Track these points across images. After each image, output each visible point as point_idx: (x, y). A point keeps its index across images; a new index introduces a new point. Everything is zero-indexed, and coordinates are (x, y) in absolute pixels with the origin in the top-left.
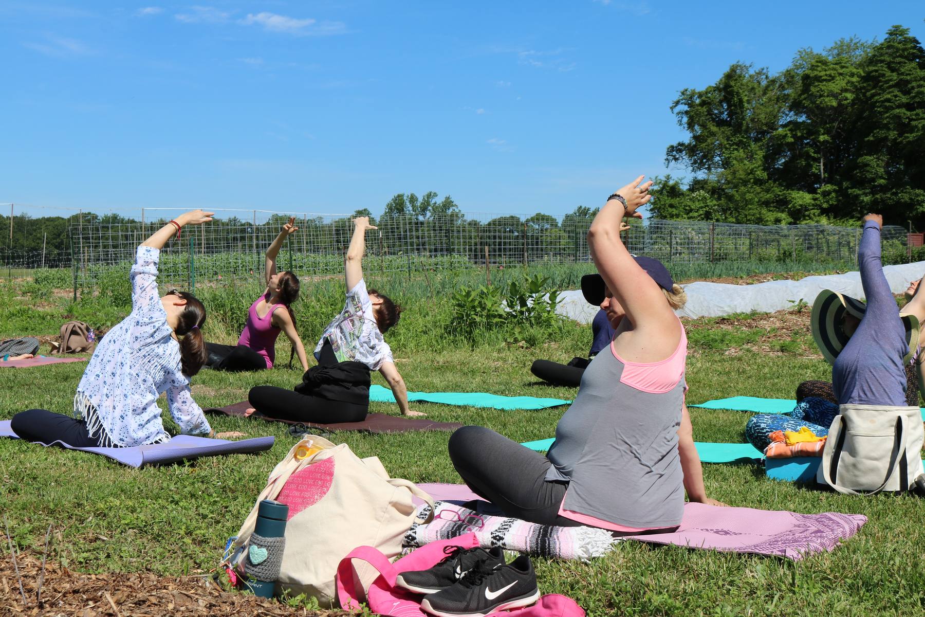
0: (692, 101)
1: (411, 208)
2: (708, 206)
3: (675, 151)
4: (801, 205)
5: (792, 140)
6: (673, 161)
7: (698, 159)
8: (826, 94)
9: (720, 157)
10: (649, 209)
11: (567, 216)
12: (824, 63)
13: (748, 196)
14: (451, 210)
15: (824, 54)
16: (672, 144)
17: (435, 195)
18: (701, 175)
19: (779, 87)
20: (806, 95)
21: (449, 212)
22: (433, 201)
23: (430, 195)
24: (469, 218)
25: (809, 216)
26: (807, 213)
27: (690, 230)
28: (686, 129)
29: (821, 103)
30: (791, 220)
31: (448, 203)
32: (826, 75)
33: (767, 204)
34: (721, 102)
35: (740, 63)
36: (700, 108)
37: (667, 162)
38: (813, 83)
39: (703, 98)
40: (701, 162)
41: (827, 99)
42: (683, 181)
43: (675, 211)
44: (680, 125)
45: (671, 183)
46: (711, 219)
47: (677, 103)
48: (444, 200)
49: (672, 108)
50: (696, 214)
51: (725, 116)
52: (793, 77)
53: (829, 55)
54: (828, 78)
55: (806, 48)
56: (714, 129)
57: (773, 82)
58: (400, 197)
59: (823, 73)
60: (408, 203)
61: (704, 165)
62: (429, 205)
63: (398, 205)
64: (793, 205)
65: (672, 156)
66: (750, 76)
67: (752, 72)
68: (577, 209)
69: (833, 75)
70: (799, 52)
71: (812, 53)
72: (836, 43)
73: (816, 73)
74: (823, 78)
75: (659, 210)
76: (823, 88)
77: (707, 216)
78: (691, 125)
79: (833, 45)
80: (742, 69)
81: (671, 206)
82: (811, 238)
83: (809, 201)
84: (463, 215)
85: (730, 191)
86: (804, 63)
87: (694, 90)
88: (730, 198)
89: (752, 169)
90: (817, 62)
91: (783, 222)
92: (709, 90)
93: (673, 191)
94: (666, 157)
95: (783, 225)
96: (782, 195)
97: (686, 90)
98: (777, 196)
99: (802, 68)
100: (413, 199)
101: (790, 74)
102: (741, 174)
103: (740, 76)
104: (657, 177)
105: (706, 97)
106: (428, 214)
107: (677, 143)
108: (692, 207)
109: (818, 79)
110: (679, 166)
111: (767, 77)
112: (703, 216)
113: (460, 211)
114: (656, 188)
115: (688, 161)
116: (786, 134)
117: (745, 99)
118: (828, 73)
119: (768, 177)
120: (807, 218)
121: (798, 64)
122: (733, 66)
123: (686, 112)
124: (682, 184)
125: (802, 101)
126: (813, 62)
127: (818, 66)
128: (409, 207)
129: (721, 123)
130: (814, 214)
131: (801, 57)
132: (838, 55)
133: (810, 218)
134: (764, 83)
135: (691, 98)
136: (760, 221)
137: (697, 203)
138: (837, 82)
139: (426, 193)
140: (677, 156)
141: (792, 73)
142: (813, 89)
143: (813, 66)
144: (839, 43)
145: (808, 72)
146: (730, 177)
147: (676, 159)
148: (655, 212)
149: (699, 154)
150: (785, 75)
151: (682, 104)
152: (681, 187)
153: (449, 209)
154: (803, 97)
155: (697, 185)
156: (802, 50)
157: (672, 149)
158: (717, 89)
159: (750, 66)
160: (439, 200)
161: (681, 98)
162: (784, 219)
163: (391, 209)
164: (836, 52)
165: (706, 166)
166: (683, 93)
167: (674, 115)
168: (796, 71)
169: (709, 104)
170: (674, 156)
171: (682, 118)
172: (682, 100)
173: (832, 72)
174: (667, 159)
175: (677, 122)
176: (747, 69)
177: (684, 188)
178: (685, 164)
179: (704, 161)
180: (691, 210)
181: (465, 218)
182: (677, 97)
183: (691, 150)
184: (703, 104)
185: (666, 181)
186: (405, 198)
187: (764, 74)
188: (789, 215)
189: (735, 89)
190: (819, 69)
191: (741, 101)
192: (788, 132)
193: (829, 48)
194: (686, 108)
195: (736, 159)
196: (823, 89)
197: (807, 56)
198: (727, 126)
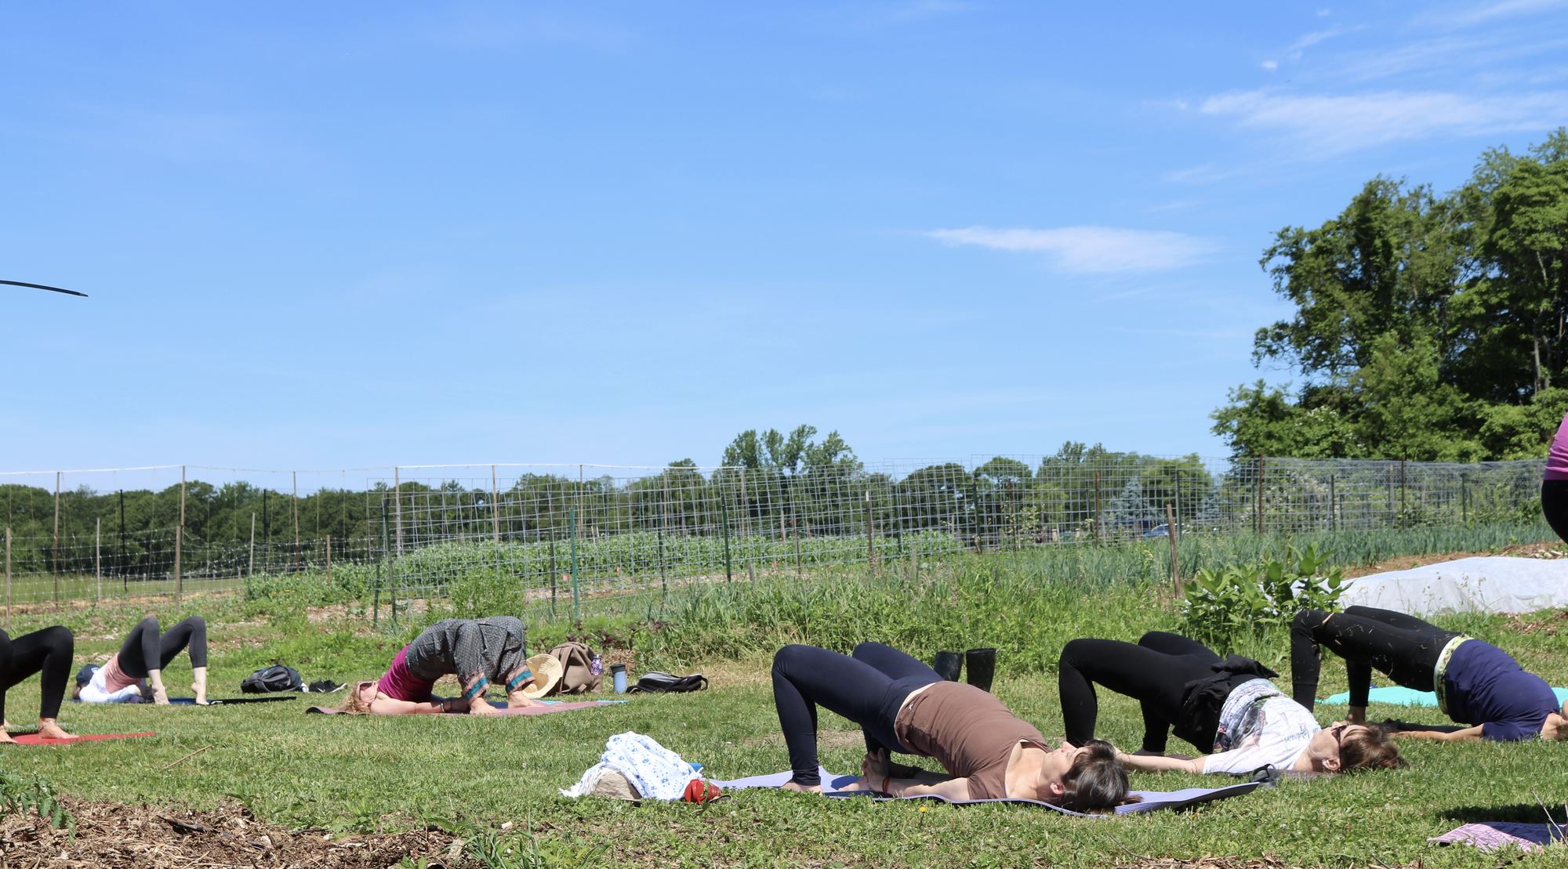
0: (1298, 249)
1: (769, 456)
2: (1336, 433)
3: (1270, 340)
4: (1503, 426)
5: (1483, 311)
6: (1268, 356)
7: (1314, 350)
8: (1540, 227)
9: (1350, 345)
10: (1230, 441)
11: (1047, 461)
12: (1535, 172)
13: (1407, 413)
14: (840, 456)
15: (1532, 155)
16: (1263, 326)
17: (813, 431)
18: (1320, 378)
19: (1453, 218)
20: (1505, 231)
21: (836, 460)
22: (808, 443)
23: (803, 431)
24: (871, 469)
25: (1519, 444)
26: (1514, 439)
27: (1306, 477)
28: (1288, 297)
29: (1533, 243)
30: (1487, 453)
31: (834, 445)
32: (1540, 194)
33: (1442, 425)
34: (1350, 247)
35: (1382, 178)
36: (1312, 260)
37: (1256, 357)
38: (1517, 209)
39: (1319, 242)
40: (1319, 355)
41: (1543, 237)
42: (1288, 389)
43: (1275, 445)
44: (1278, 291)
45: (1267, 394)
46: (1344, 456)
47: (1272, 253)
48: (827, 438)
49: (1262, 262)
50: (1316, 449)
51: (1357, 273)
52: (1477, 199)
53: (1540, 158)
54: (1543, 199)
55: (1497, 147)
56: (1340, 295)
57: (1442, 209)
58: (750, 435)
59: (1533, 191)
60: (764, 447)
61: (1324, 360)
62: (800, 448)
63: (745, 451)
64: (1488, 427)
65: (1264, 346)
66: (1400, 200)
67: (1403, 193)
68: (1062, 448)
69: (1552, 193)
70: (1485, 154)
71: (1507, 155)
72: (1551, 136)
73: (1520, 190)
74: (1534, 199)
75: (1248, 446)
76: (1536, 216)
77: (1337, 451)
78: (1295, 291)
79: (1546, 140)
80: (1387, 189)
81: (1270, 436)
82: (1527, 483)
83: (1518, 418)
84: (861, 465)
85: (1373, 405)
86: (1495, 173)
87: (1301, 229)
88: (1375, 418)
89: (1410, 365)
90: (1522, 171)
91: (1474, 458)
92: (1327, 228)
93: (1273, 409)
94: (1253, 349)
95: (1474, 463)
96: (1467, 410)
97: (1287, 230)
98: (1459, 410)
99: (1490, 183)
100: (773, 439)
101: (1472, 194)
102: (1390, 375)
103: (1382, 201)
104: (1242, 385)
105: (1324, 242)
106: (800, 464)
107: (1273, 323)
108: (1308, 436)
109: (1524, 200)
110: (1277, 364)
111: (1431, 202)
112: (1327, 452)
113: (855, 457)
114: (1242, 404)
115: (1294, 355)
116: (1471, 301)
117: (1394, 241)
118: (1543, 189)
119: (1440, 376)
120: (1516, 448)
121: (1484, 176)
122: (1370, 183)
123: (1289, 269)
124: (1288, 395)
125: (1497, 241)
126: (1516, 172)
127: (1523, 178)
128: (765, 454)
129: (1351, 286)
130: (1529, 440)
131: (1488, 163)
132: (1556, 158)
133: (1523, 449)
134: (1425, 211)
135: (1297, 243)
136: (1431, 456)
137: (1316, 428)
138: (1559, 205)
139: (795, 427)
140: (1274, 347)
141: (1476, 193)
142: (1517, 220)
143: (1515, 178)
144: (1556, 135)
145: (1506, 189)
146: (1371, 382)
147: (1273, 352)
148: (1241, 448)
149: (1314, 341)
150: (1463, 196)
151: (1280, 253)
152: (1286, 401)
153: (836, 455)
154: (1499, 233)
155: (1312, 398)
156: (1490, 150)
157: (1263, 334)
158: (1341, 225)
159: (1402, 182)
160: (818, 440)
161: (1278, 243)
162: (1475, 451)
163: (731, 457)
164: (1551, 151)
165: (1328, 363)
166: (1281, 236)
167: (1268, 274)
168: (1480, 187)
169: (1330, 252)
170: (1269, 347)
171: (1281, 278)
172: (1280, 246)
173: (1551, 189)
174: (1256, 353)
175: (1272, 287)
176: (1396, 189)
177: (1291, 401)
178: (1289, 360)
179: (1324, 353)
180: (1307, 442)
181: (865, 469)
182: (1270, 242)
183: (1299, 333)
184: (1320, 251)
185: (1257, 392)
186: (758, 437)
187: (1425, 196)
188: (1485, 445)
189: (1376, 224)
190: (1526, 183)
191: (1386, 245)
192: (1475, 297)
193: (1539, 145)
194: (1288, 261)
195: (1380, 350)
196: (1534, 219)
197: (1498, 161)
198: (1362, 289)
